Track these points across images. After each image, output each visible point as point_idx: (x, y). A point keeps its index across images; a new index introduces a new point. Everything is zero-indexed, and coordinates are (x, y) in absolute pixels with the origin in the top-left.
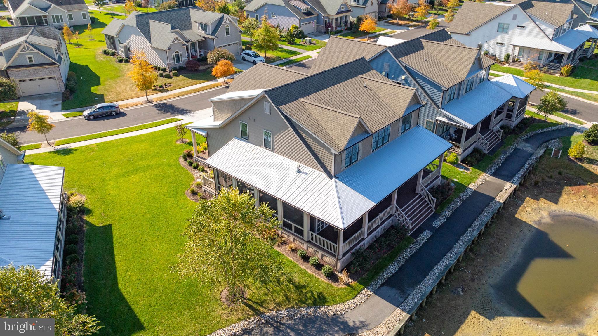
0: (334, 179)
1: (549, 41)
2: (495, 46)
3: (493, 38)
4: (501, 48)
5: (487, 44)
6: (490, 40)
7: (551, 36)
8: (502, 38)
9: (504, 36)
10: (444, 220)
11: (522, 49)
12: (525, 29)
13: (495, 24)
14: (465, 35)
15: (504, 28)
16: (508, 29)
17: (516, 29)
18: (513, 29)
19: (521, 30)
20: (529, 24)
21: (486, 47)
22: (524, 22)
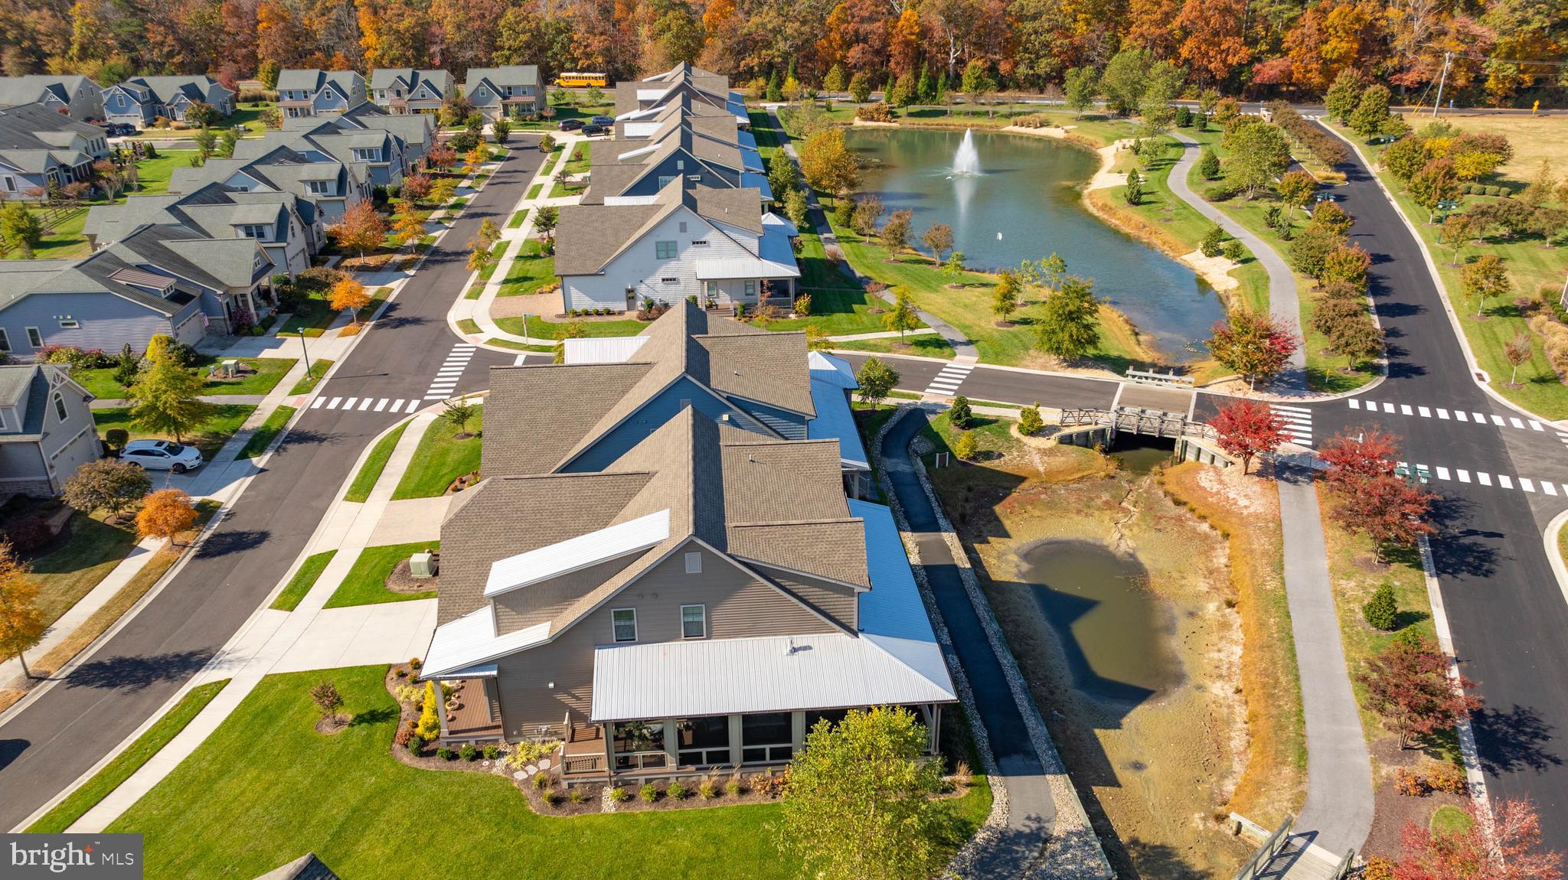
0: (860, 635)
1: (756, 260)
2: (660, 285)
3: (652, 272)
4: (672, 287)
5: (643, 286)
6: (647, 277)
7: (756, 251)
8: (669, 269)
9: (673, 264)
10: (946, 630)
11: (713, 283)
12: (709, 246)
13: (650, 246)
14: (596, 275)
15: (668, 251)
16: (676, 250)
17: (692, 249)
18: (685, 249)
19: (700, 249)
20: (713, 236)
21: (643, 291)
22: (704, 234)
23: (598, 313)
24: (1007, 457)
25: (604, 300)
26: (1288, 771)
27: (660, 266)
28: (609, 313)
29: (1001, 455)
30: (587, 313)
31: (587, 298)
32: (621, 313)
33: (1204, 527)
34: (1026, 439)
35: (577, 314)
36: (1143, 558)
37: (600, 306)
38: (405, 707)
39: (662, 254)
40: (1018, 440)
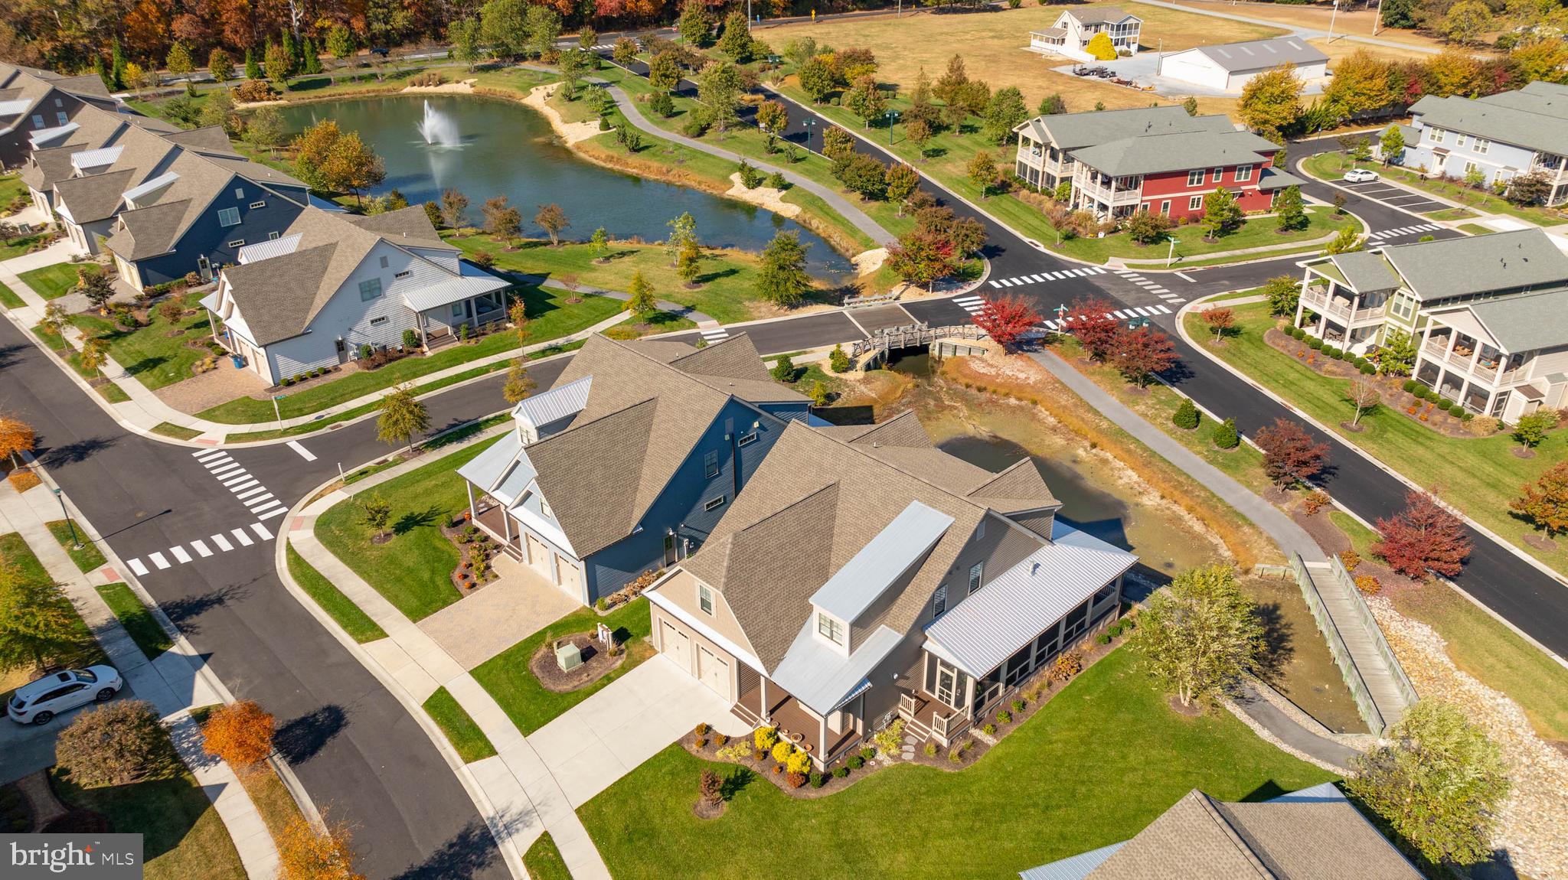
1: (461, 280)
2: (370, 328)
3: (360, 317)
4: (382, 328)
5: (353, 333)
6: (356, 323)
7: (458, 270)
8: (377, 309)
9: (380, 303)
11: (427, 314)
12: (412, 276)
13: (354, 291)
14: (303, 334)
15: (372, 291)
16: (380, 288)
17: (397, 282)
18: (389, 284)
19: (405, 281)
20: (415, 265)
21: (353, 339)
22: (407, 264)
23: (315, 376)
24: (844, 395)
25: (314, 360)
26: (1246, 529)
27: (367, 309)
28: (326, 372)
29: (839, 395)
30: (303, 379)
31: (296, 363)
32: (336, 369)
33: (1013, 401)
34: (843, 376)
35: (290, 383)
36: (1005, 435)
37: (312, 367)
38: (748, 764)
39: (367, 295)
40: (837, 378)
